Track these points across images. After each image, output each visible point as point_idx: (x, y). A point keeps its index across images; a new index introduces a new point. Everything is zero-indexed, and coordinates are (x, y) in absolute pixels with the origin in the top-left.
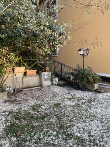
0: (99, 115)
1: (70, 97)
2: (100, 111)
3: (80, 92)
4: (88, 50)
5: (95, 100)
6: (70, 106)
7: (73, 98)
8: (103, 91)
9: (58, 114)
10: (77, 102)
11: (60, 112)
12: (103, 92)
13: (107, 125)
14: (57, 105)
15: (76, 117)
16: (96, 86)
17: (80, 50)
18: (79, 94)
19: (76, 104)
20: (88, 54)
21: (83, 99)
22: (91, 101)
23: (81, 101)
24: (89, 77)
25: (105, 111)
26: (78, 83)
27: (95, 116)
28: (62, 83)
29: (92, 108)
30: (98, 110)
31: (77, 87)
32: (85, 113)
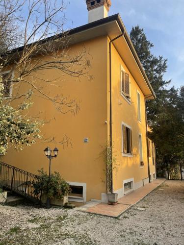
0: (71, 233)
1: (31, 218)
2: (72, 229)
3: (44, 210)
4: (56, 150)
5: (64, 217)
6: (34, 229)
7: (35, 219)
8: (73, 205)
9: (20, 240)
10: (42, 223)
11: (22, 236)
12: (74, 207)
13: (80, 241)
14: (16, 230)
15: (44, 239)
16: (66, 199)
17: (46, 150)
18: (43, 213)
19: (41, 226)
20: (56, 155)
21: (50, 219)
22: (60, 219)
23: (48, 222)
24: (56, 186)
25: (77, 228)
26: (41, 197)
27: (66, 234)
28: (12, 200)
29: (63, 227)
30: (70, 229)
31: (39, 205)
32: (55, 233)
